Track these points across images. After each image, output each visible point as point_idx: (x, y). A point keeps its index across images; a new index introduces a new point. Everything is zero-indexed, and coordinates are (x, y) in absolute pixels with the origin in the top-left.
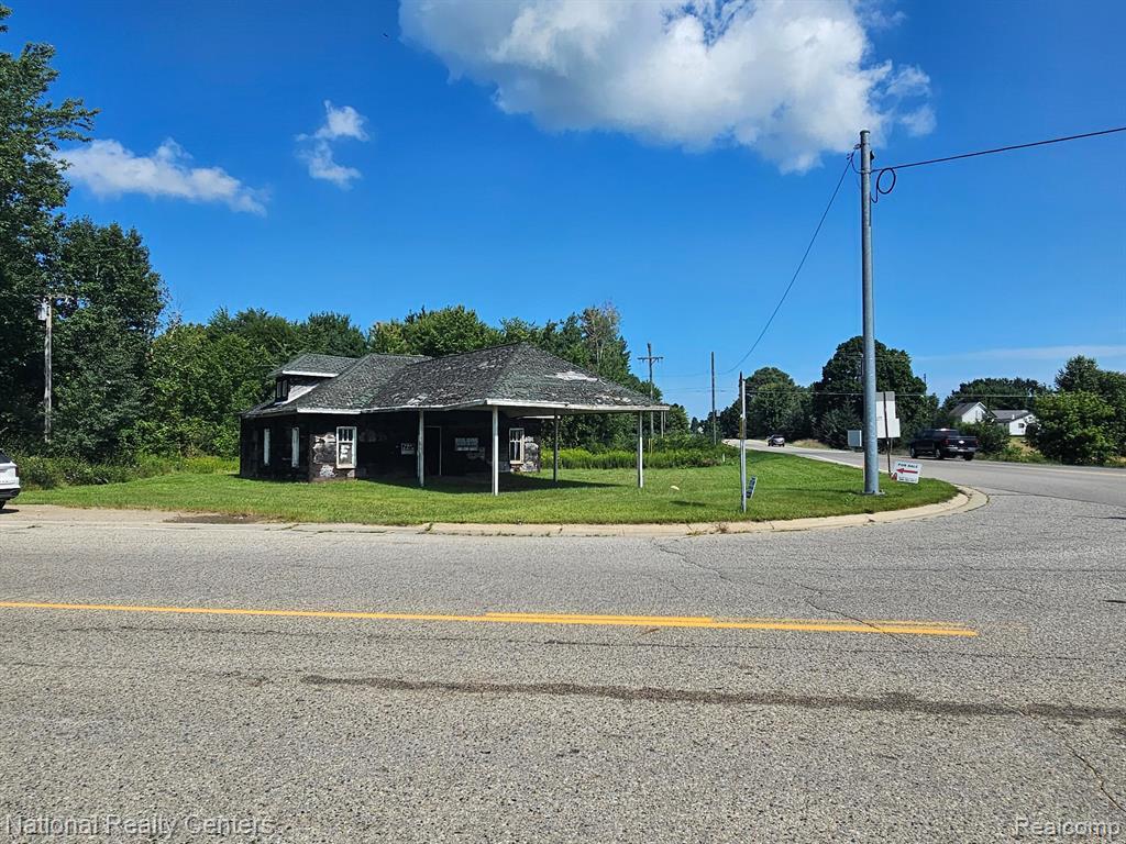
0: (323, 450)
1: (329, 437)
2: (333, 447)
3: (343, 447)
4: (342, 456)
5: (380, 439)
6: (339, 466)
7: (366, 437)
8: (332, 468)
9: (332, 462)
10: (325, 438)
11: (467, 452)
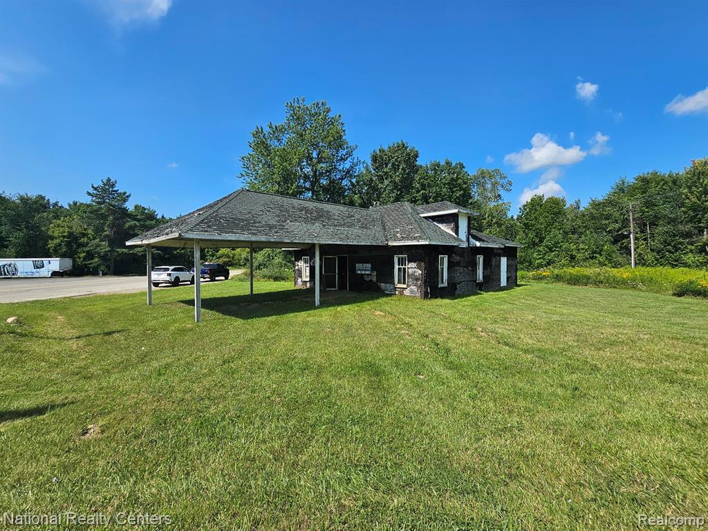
0: (298, 270)
2: (301, 268)
3: (307, 268)
4: (307, 274)
6: (304, 279)
8: (301, 280)
9: (301, 277)
10: (299, 263)
11: (363, 275)
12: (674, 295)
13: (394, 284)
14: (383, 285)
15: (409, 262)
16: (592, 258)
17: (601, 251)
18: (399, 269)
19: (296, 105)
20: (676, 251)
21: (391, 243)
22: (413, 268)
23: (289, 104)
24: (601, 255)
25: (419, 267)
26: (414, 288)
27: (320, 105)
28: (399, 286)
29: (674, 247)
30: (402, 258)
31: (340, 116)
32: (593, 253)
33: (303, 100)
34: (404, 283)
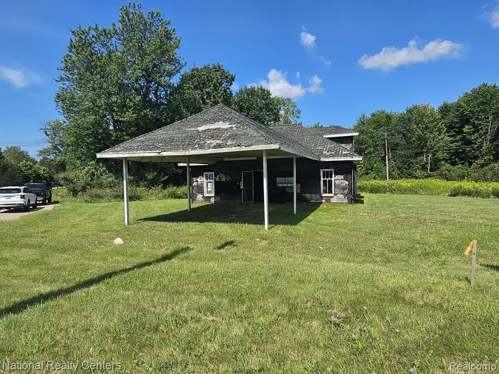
0: (198, 186)
1: (201, 179)
2: (202, 184)
3: (209, 184)
4: (209, 189)
5: (228, 180)
6: (206, 195)
7: (220, 178)
8: (202, 196)
9: (202, 193)
10: (199, 180)
11: (286, 187)
12: (451, 195)
13: (320, 194)
14: (308, 195)
15: (336, 174)
16: (367, 174)
17: (372, 168)
18: (325, 182)
19: (131, 10)
20: (410, 168)
21: (322, 159)
22: (338, 180)
23: (125, 8)
24: (372, 171)
25: (345, 179)
26: (342, 196)
27: (155, 15)
28: (324, 195)
29: (408, 165)
30: (327, 172)
31: (174, 31)
32: (367, 170)
33: (140, 7)
34: (330, 192)
